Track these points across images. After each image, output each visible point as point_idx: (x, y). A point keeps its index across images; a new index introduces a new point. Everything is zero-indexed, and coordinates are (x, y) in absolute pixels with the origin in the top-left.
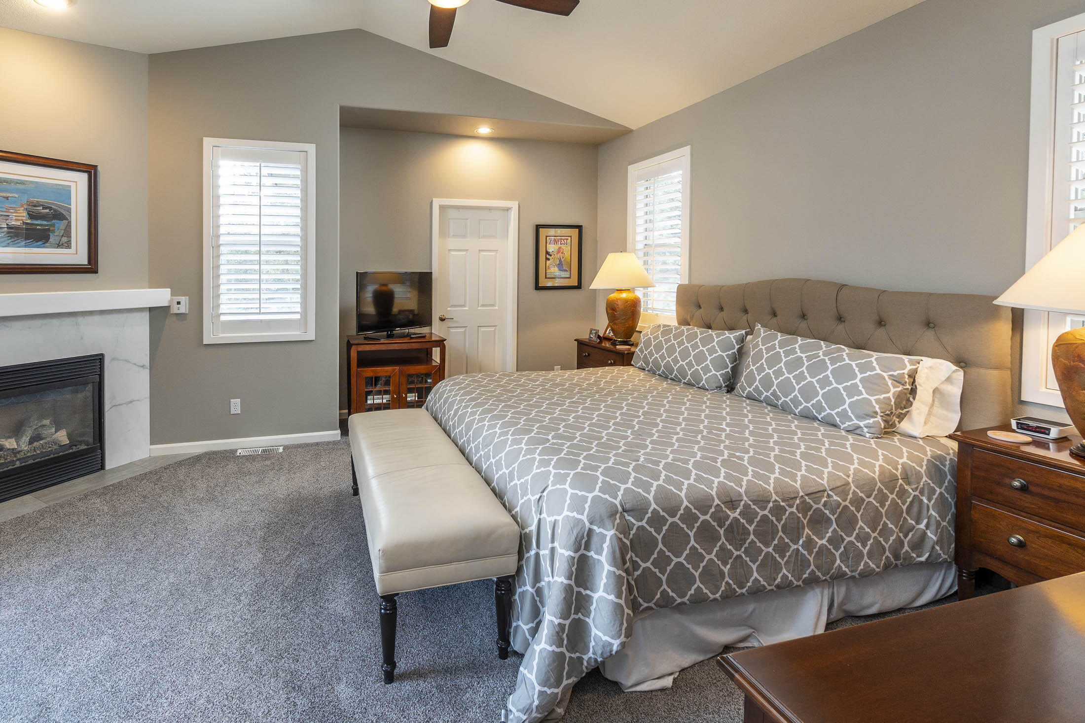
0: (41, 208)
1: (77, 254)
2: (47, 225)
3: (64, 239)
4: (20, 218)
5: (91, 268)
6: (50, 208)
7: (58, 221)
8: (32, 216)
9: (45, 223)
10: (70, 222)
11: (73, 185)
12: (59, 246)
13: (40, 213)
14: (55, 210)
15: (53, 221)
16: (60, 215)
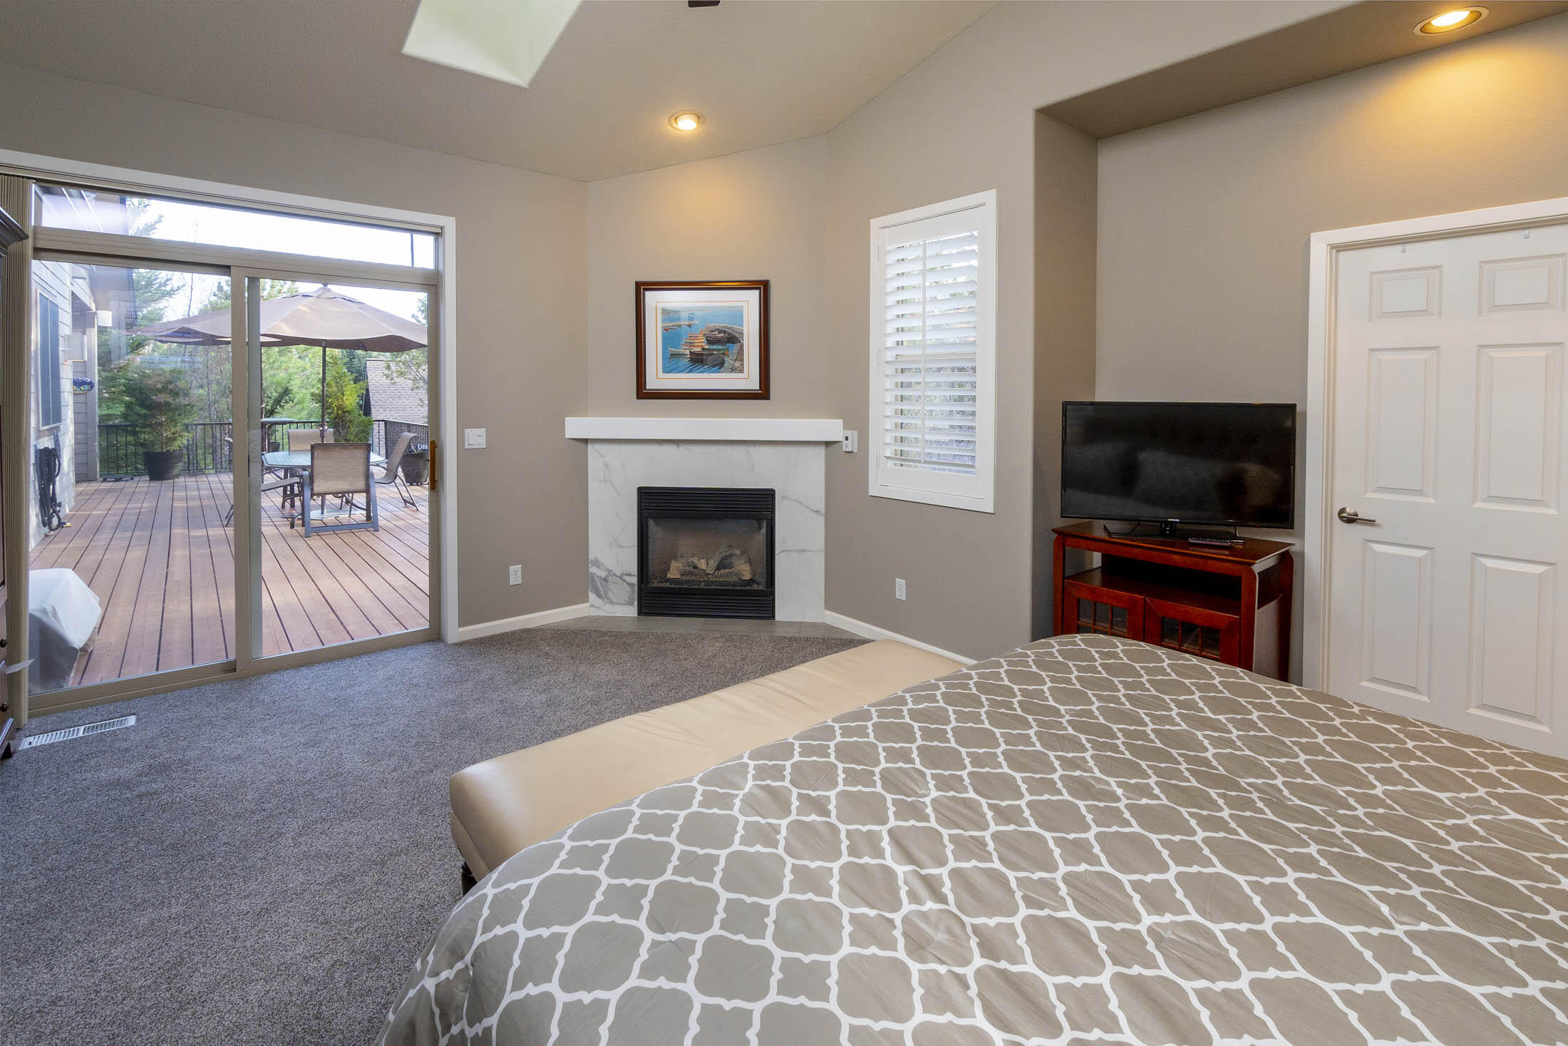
0: (717, 333)
1: (749, 379)
2: (722, 350)
3: (737, 364)
4: (700, 344)
5: (763, 393)
6: (725, 332)
7: (732, 345)
8: (710, 342)
9: (720, 347)
10: (742, 346)
11: (745, 304)
12: (733, 370)
13: (716, 338)
14: (729, 334)
15: (728, 345)
16: (732, 338)
